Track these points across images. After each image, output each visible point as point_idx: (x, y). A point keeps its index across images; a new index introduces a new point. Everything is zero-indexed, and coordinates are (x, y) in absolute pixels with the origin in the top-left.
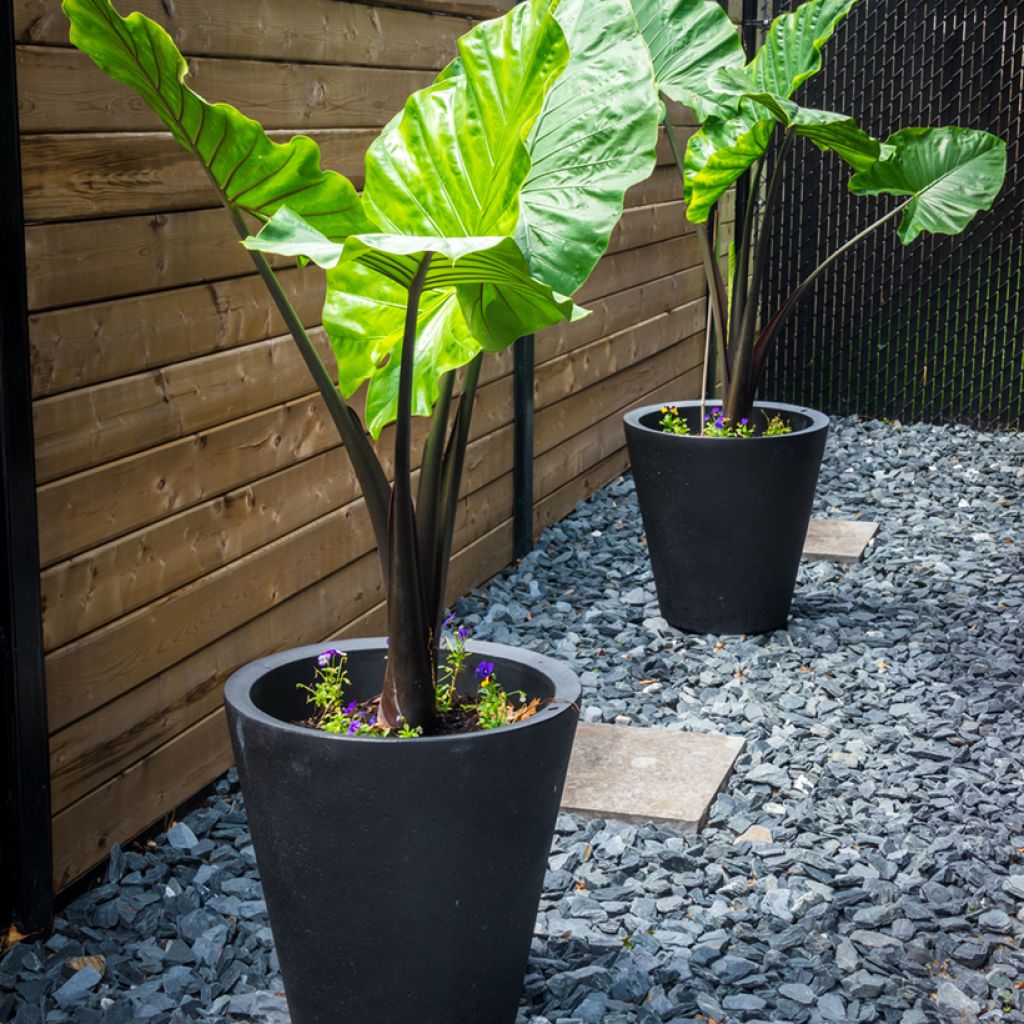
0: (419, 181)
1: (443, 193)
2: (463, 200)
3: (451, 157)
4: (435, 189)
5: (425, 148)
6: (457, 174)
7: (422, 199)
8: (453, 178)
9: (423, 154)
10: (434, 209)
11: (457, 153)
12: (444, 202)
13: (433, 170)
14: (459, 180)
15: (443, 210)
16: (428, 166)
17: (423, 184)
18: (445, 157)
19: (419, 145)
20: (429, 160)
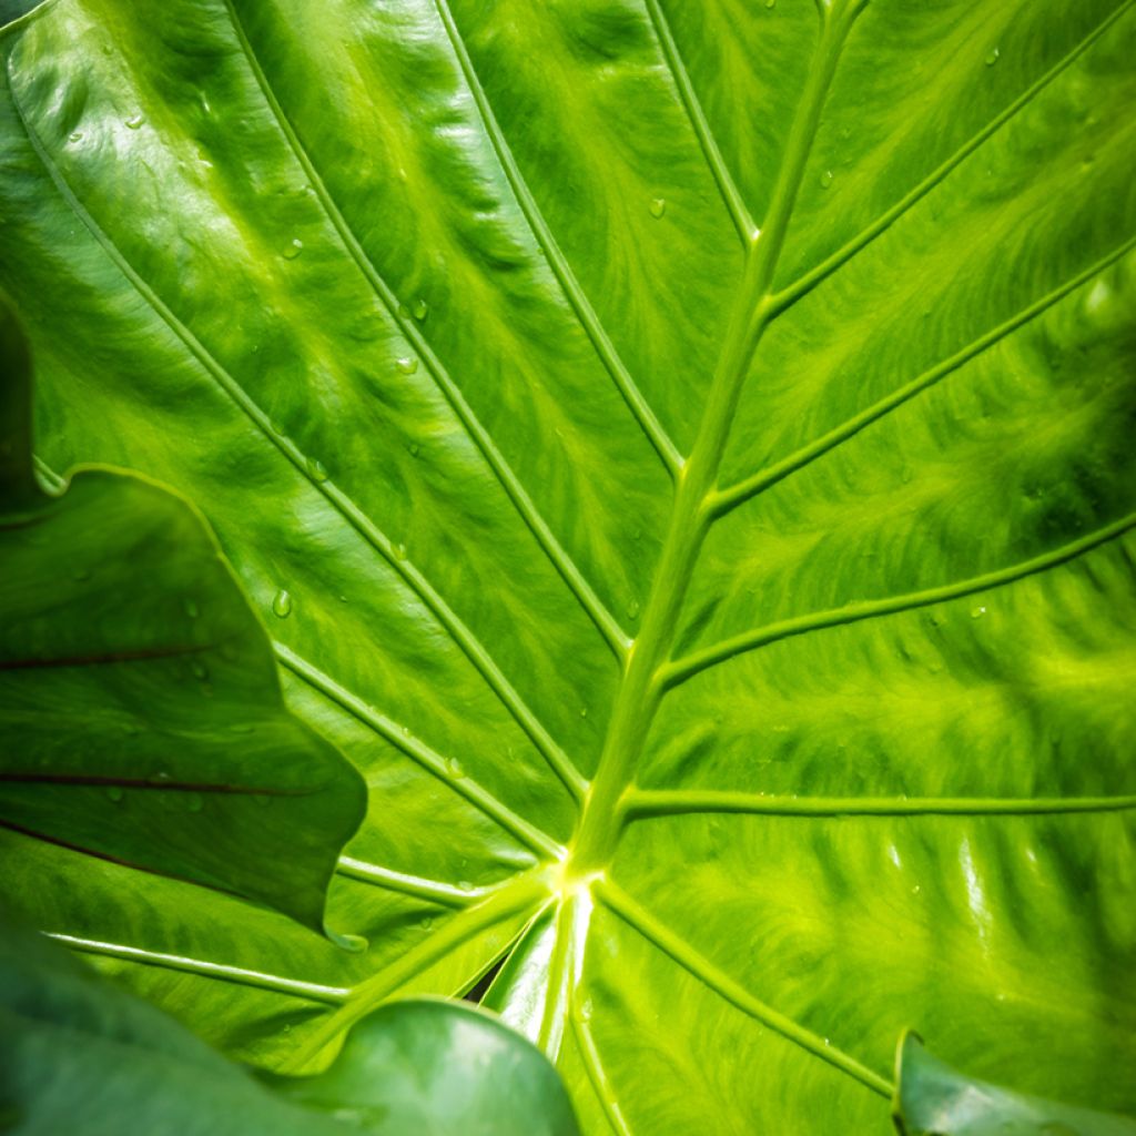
0: (249, 292)
1: (402, 358)
2: (550, 413)
3: (443, 168)
4: (357, 337)
5: (263, 112)
6: (502, 266)
7: (279, 389)
8: (472, 287)
9: (265, 148)
10: (361, 451)
11: (471, 139)
12: (423, 411)
13: (331, 231)
14: (521, 303)
15: (425, 456)
16: (297, 214)
17: (280, 309)
18: (405, 168)
19: (225, 91)
20: (297, 177)
